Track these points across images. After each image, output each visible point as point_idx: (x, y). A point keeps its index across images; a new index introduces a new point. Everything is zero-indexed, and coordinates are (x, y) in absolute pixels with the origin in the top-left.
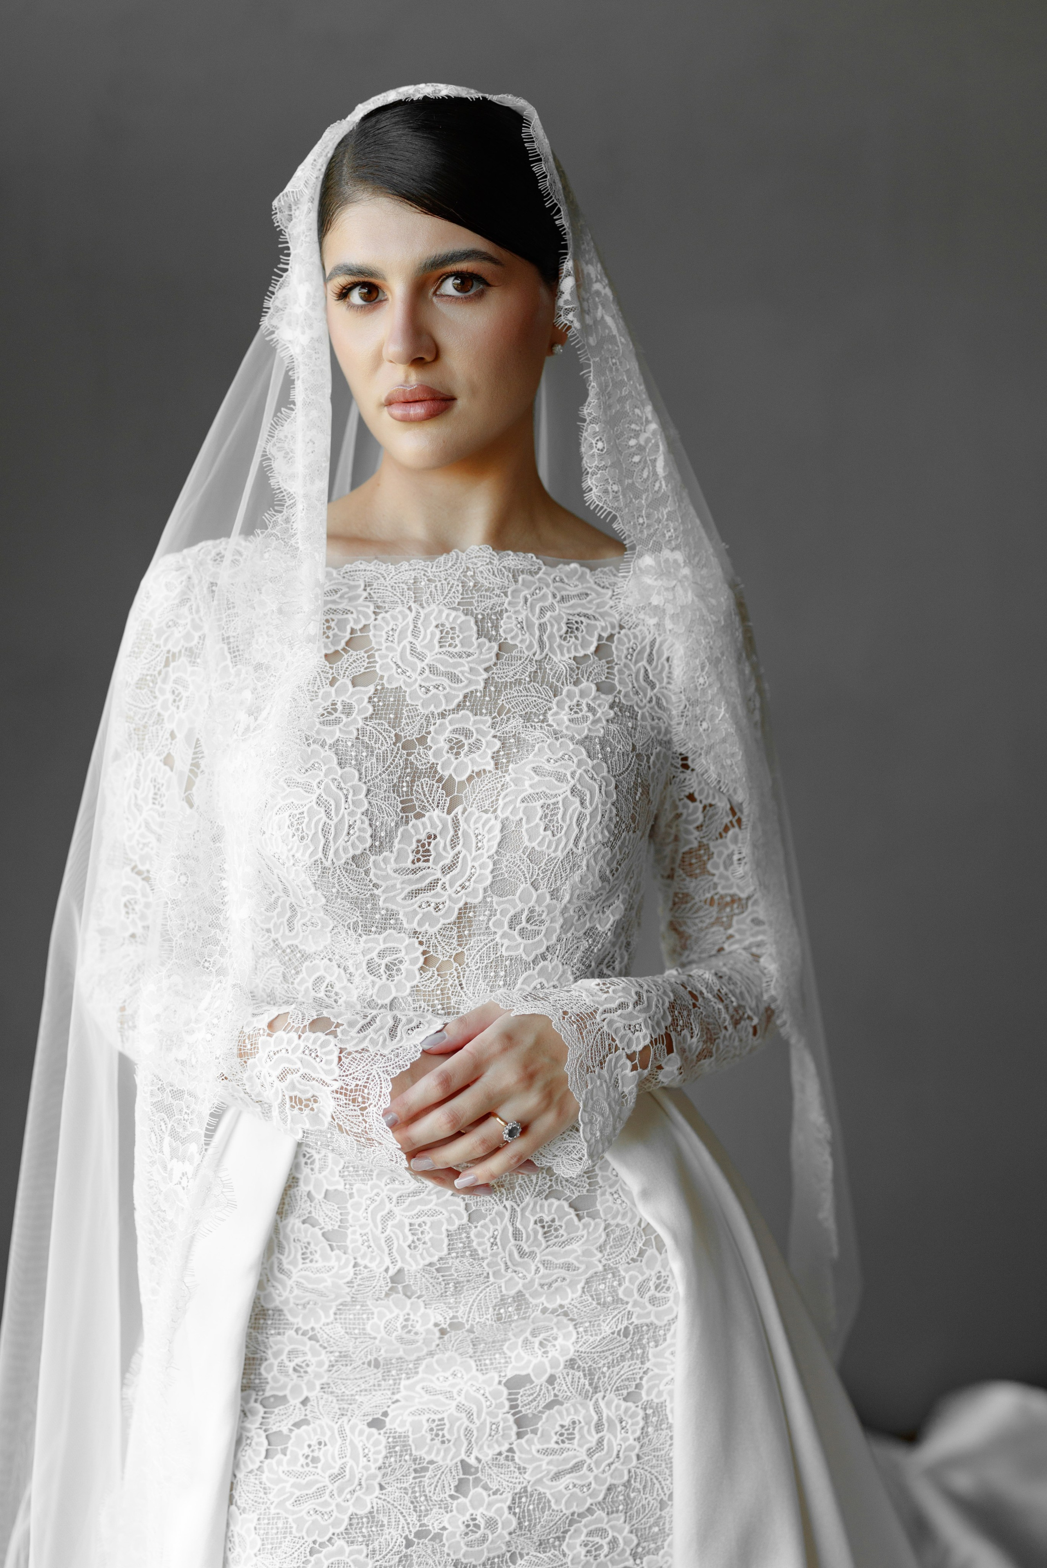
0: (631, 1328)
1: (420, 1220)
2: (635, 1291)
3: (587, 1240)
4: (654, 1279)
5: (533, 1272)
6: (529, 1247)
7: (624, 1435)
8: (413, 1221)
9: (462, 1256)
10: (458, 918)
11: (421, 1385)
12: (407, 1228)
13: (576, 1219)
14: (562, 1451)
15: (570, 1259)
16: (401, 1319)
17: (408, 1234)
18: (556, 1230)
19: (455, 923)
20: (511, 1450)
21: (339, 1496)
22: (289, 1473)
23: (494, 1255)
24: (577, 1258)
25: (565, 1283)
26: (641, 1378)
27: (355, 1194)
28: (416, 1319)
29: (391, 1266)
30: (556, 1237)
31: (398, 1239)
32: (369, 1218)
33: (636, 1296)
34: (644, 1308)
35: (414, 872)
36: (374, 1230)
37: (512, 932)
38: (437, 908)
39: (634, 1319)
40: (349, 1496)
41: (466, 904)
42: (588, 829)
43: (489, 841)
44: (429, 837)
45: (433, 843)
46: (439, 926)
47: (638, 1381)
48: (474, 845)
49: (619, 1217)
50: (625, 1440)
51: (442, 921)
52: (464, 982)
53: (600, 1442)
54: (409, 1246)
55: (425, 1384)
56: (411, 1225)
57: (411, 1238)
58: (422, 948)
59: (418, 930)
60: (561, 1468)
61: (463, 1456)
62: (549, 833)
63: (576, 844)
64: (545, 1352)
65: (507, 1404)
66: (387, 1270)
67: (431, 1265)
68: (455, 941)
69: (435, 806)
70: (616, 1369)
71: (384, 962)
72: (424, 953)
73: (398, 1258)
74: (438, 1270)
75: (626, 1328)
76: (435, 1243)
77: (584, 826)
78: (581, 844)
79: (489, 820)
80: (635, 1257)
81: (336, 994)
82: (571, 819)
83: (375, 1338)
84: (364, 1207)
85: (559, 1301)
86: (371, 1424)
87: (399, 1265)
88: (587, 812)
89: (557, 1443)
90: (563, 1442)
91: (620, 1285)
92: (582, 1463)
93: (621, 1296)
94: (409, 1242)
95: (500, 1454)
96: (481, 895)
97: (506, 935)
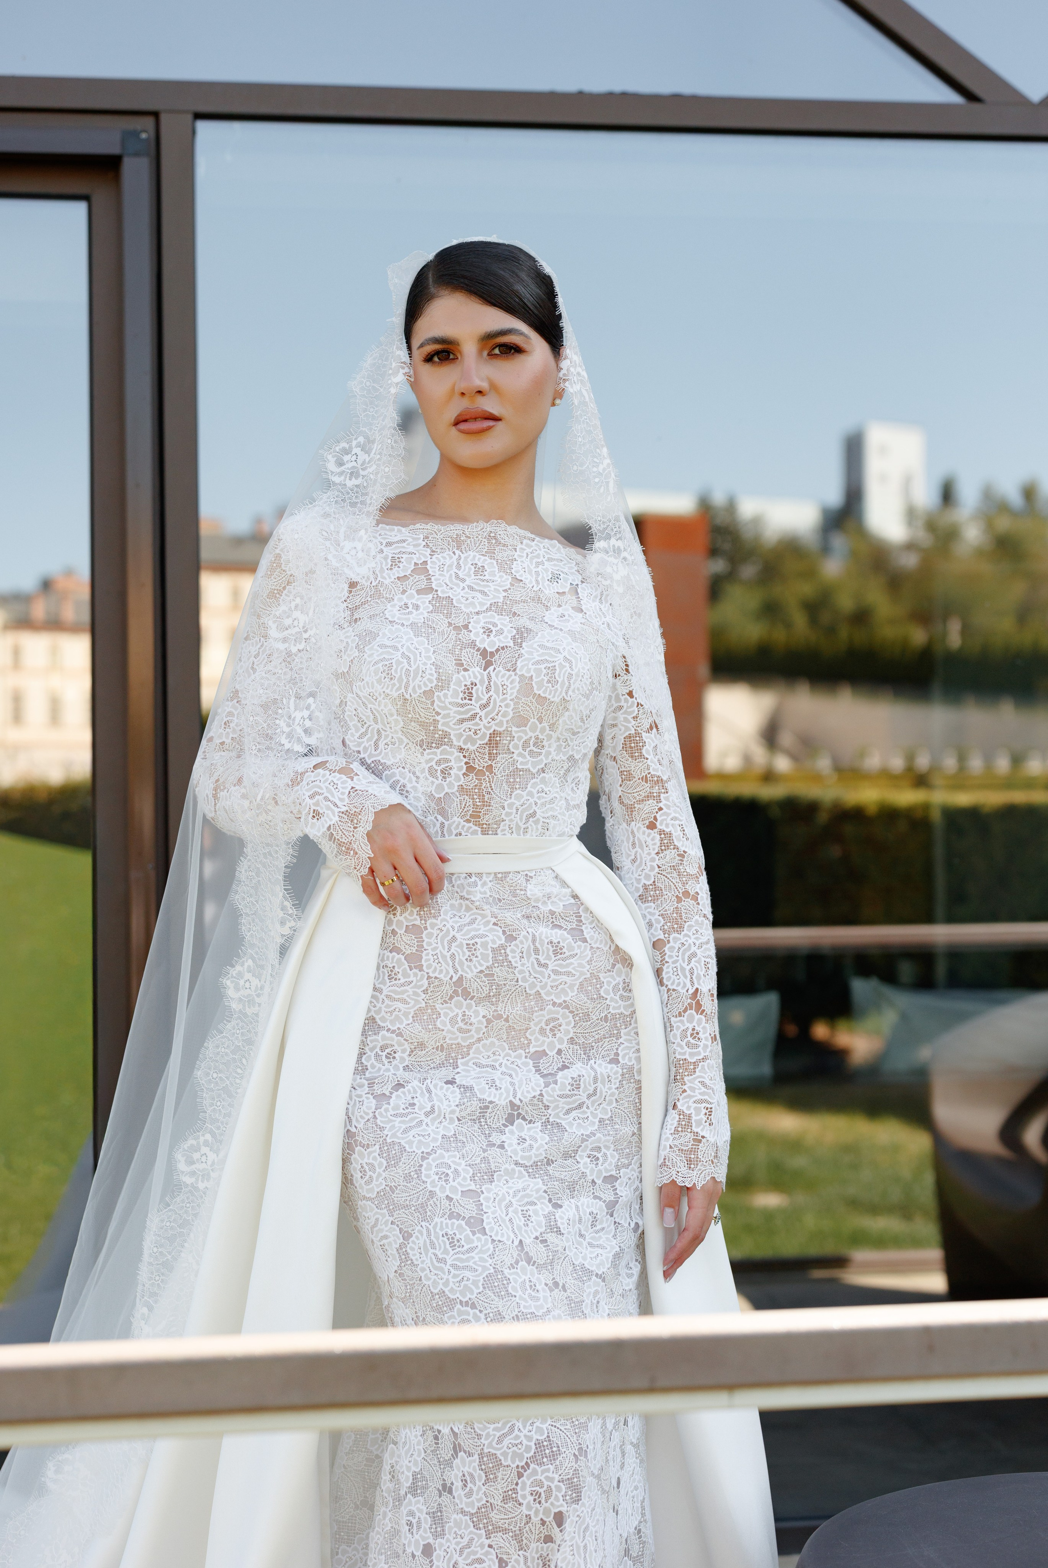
0: (609, 1015)
1: (473, 941)
2: (611, 991)
3: (580, 956)
4: (622, 983)
5: (547, 977)
6: (544, 960)
7: (609, 1085)
8: (468, 942)
9: (502, 966)
10: (489, 740)
11: (472, 1062)
12: (465, 946)
13: (573, 942)
14: (572, 1096)
15: (570, 969)
16: (460, 1015)
17: (466, 950)
18: (561, 949)
19: (487, 744)
20: (541, 1095)
21: (432, 1125)
22: (395, 1115)
23: (523, 965)
24: (574, 969)
25: (566, 985)
26: (617, 1049)
27: (428, 927)
28: (469, 1014)
29: (454, 975)
30: (561, 954)
31: (459, 955)
32: (439, 943)
33: (612, 995)
34: (617, 1002)
35: (462, 706)
36: (442, 951)
37: (524, 751)
38: (475, 733)
39: (611, 1010)
40: (439, 1126)
41: (494, 731)
42: (574, 684)
43: (511, 689)
44: (472, 684)
45: (475, 688)
46: (477, 745)
47: (615, 1051)
48: (501, 692)
50: (610, 1089)
51: (479, 742)
52: (493, 785)
53: (595, 1090)
54: (467, 959)
55: (475, 1061)
56: (467, 944)
57: (468, 953)
58: (465, 760)
59: (463, 747)
60: (571, 1106)
61: (511, 1098)
62: (550, 684)
63: (566, 692)
64: (555, 1035)
65: (534, 1069)
66: (451, 978)
67: (481, 972)
68: (487, 757)
69: (475, 665)
70: (601, 1043)
71: (439, 768)
72: (466, 763)
73: (459, 969)
74: (486, 976)
75: (606, 1016)
76: (485, 957)
77: (572, 682)
78: (569, 693)
79: (511, 676)
80: (609, 968)
81: (407, 791)
82: (563, 676)
83: (443, 1030)
84: (435, 935)
85: (563, 998)
86: (447, 1083)
87: (460, 973)
88: (574, 673)
89: (570, 1091)
90: (573, 1090)
91: (601, 987)
92: (583, 1103)
93: (602, 994)
94: (466, 957)
95: (534, 1097)
96: (505, 725)
97: (520, 755)
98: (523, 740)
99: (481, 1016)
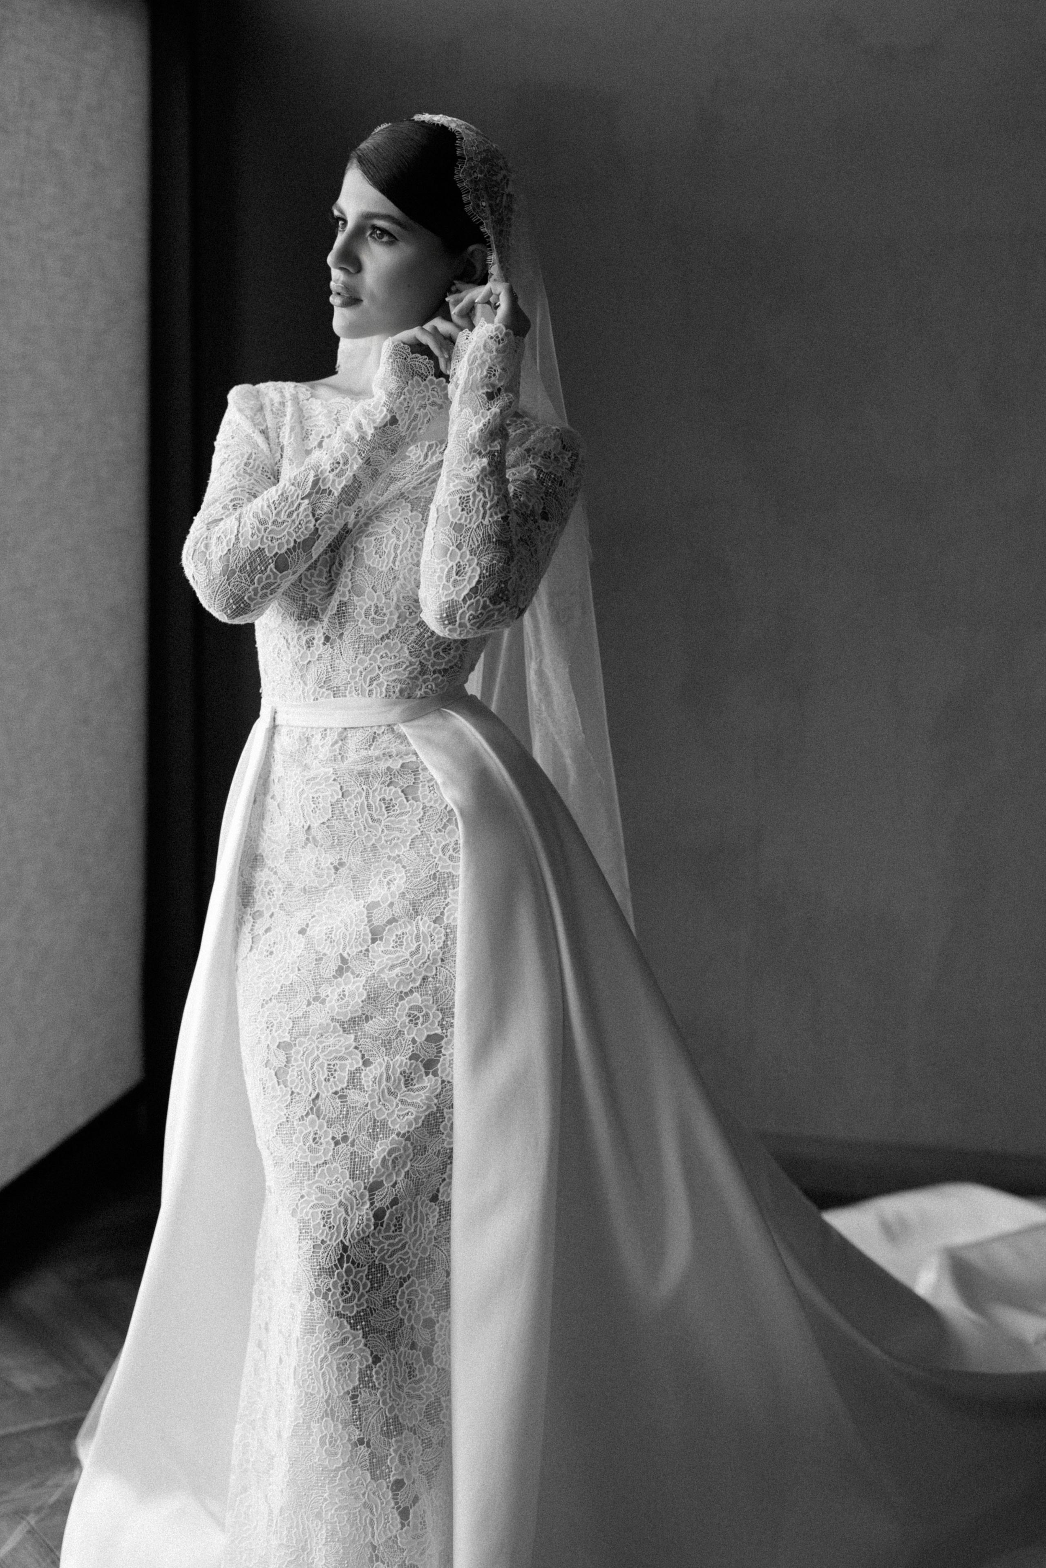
0: (437, 874)
1: (318, 795)
2: (440, 850)
3: (412, 814)
4: (453, 844)
5: (380, 832)
6: (377, 815)
7: (432, 945)
9: (339, 819)
10: (338, 611)
12: (311, 799)
13: (405, 800)
14: (396, 952)
15: (402, 826)
16: (314, 860)
17: (311, 803)
18: (393, 806)
19: (336, 614)
20: (367, 950)
23: (358, 819)
24: (405, 825)
25: (400, 841)
26: (444, 908)
28: (321, 860)
29: (305, 824)
30: (394, 811)
31: (307, 807)
32: (293, 795)
33: (441, 854)
34: (445, 862)
36: (296, 802)
37: (366, 620)
39: (439, 869)
42: (401, 554)
47: (442, 910)
49: (433, 802)
50: (433, 948)
53: (418, 947)
54: (312, 811)
55: (327, 905)
56: (313, 798)
58: (323, 631)
60: (395, 963)
61: (341, 951)
62: (378, 556)
63: (394, 563)
64: (389, 888)
65: (366, 919)
66: (303, 827)
67: (323, 823)
70: (429, 901)
71: (304, 639)
72: (324, 634)
73: (308, 819)
74: (328, 827)
75: (435, 874)
76: (325, 810)
78: (397, 563)
80: (440, 827)
82: (391, 547)
85: (397, 852)
87: (309, 823)
88: (401, 543)
89: (393, 946)
90: (396, 946)
91: (431, 846)
92: (407, 960)
93: (431, 853)
94: (312, 808)
95: (361, 952)
96: (348, 595)
97: (363, 622)
98: (365, 608)
99: (329, 863)
